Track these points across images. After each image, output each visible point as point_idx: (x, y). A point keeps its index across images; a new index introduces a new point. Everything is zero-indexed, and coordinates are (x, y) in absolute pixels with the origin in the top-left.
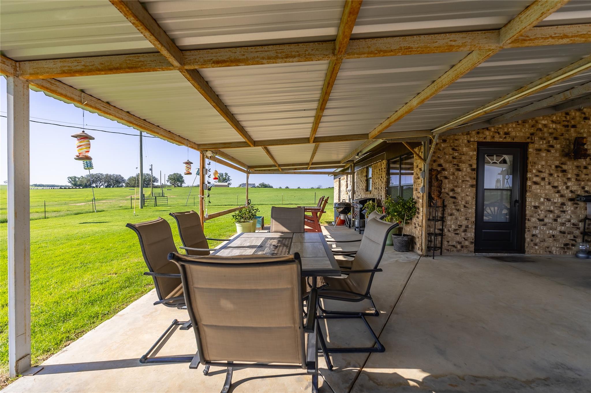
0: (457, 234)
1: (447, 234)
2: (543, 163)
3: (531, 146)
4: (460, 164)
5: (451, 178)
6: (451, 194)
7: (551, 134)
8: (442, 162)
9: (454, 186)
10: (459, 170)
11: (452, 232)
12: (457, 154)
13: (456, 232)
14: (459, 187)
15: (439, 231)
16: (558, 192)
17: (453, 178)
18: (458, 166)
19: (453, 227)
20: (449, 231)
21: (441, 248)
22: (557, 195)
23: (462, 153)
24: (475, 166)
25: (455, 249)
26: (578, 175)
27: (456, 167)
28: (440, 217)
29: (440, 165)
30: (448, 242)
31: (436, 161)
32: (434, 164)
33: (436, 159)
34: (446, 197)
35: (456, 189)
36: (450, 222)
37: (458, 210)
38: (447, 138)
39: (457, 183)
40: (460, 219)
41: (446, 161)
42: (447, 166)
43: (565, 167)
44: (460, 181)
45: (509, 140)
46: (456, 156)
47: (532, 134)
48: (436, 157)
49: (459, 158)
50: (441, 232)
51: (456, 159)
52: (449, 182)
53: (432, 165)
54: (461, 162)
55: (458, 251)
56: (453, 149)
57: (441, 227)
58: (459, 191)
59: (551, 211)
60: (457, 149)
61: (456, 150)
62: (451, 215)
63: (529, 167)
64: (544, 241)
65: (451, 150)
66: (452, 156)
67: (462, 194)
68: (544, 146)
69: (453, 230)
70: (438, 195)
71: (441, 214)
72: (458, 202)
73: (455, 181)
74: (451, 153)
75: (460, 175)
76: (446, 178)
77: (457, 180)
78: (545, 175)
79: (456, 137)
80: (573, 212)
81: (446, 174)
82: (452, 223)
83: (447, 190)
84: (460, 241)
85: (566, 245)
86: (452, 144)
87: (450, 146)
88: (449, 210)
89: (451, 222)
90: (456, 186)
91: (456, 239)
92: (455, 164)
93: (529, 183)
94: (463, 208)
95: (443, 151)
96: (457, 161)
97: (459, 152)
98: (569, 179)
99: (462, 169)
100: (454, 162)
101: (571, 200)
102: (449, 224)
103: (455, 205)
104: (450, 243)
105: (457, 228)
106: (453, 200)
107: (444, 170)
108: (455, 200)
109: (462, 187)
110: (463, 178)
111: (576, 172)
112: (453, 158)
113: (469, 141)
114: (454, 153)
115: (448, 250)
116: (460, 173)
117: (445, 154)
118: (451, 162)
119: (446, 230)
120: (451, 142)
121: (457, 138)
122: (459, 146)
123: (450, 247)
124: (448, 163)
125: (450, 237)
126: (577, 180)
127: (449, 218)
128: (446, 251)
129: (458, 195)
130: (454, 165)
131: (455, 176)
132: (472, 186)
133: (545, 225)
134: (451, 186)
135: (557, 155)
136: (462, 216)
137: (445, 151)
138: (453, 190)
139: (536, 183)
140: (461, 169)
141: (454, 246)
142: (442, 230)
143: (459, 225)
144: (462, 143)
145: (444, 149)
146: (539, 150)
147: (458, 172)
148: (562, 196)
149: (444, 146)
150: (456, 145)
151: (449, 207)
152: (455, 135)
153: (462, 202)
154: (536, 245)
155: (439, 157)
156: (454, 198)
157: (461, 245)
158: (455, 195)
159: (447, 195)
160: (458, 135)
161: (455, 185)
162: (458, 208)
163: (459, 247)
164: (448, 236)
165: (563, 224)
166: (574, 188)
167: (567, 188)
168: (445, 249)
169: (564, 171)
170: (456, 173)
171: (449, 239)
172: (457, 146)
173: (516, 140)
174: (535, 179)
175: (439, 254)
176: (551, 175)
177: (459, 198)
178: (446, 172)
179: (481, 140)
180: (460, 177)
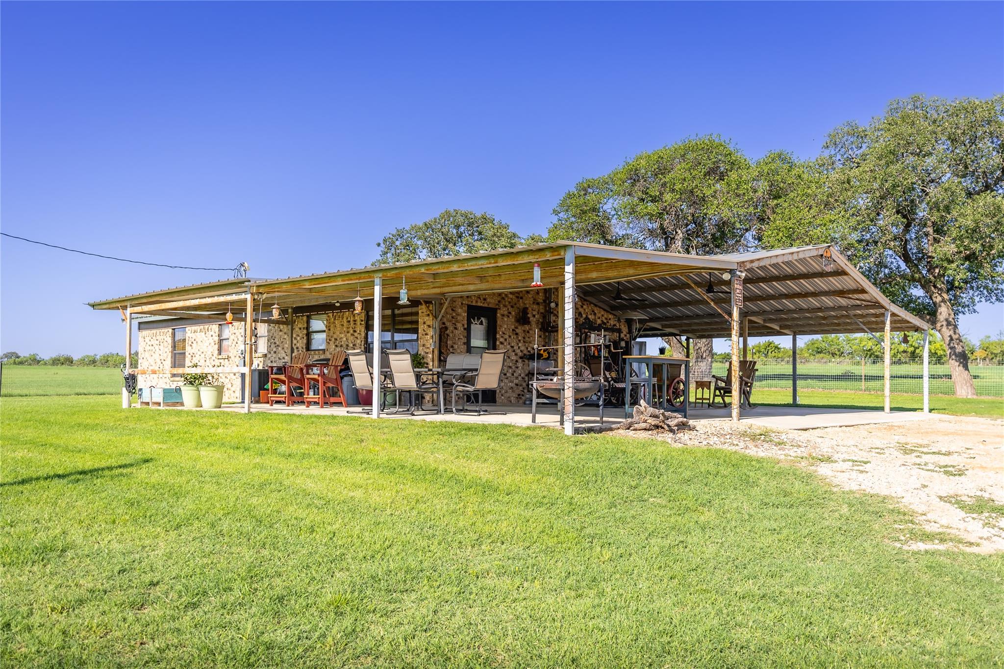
2: (506, 326)
3: (498, 311)
4: (457, 323)
5: (452, 334)
6: (451, 350)
7: (510, 302)
8: (445, 321)
10: (456, 328)
12: (454, 314)
16: (514, 351)
18: (455, 325)
22: (513, 354)
23: (458, 314)
24: (466, 326)
26: (524, 338)
29: (444, 323)
32: (440, 322)
41: (448, 320)
42: (449, 325)
43: (517, 331)
44: (457, 338)
45: (486, 305)
47: (499, 302)
49: (456, 318)
52: (449, 339)
54: (457, 321)
56: (452, 310)
58: (456, 348)
59: (510, 367)
61: (454, 311)
63: (498, 329)
64: (506, 392)
66: (451, 316)
67: (458, 351)
68: (506, 313)
74: (451, 313)
75: (457, 333)
76: (448, 335)
77: (455, 338)
78: (506, 336)
80: (523, 368)
81: (449, 332)
83: (448, 347)
85: (519, 395)
87: (451, 307)
90: (454, 343)
92: (453, 323)
93: (498, 343)
96: (455, 320)
97: (456, 312)
98: (519, 340)
99: (458, 328)
100: (453, 321)
101: (521, 358)
107: (447, 328)
109: (458, 344)
110: (458, 336)
111: (523, 335)
112: (453, 317)
113: (462, 304)
116: (457, 331)
117: (447, 313)
118: (450, 321)
120: (451, 303)
122: (456, 307)
126: (524, 342)
129: (455, 351)
132: (464, 343)
133: (507, 378)
134: (451, 343)
135: (513, 320)
137: (447, 310)
138: (452, 347)
139: (502, 343)
144: (458, 305)
146: (503, 315)
148: (516, 355)
154: (502, 395)
161: (454, 341)
165: (517, 378)
166: (522, 348)
167: (519, 348)
169: (517, 334)
170: (454, 331)
172: (454, 307)
173: (490, 306)
174: (502, 340)
176: (510, 336)
178: (449, 330)
179: (470, 303)
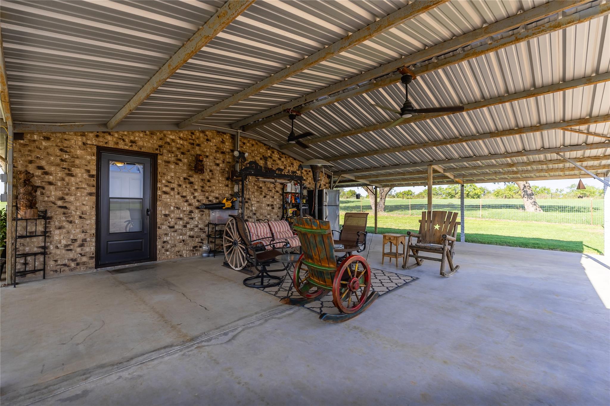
0: (71, 250)
1: (53, 252)
2: (172, 174)
3: (159, 157)
4: (73, 169)
5: (59, 184)
6: (60, 203)
7: (179, 149)
8: (44, 164)
9: (63, 194)
10: (71, 175)
11: (62, 249)
12: (67, 157)
13: (69, 248)
14: (71, 195)
15: (40, 249)
16: (187, 201)
17: (63, 184)
18: (69, 170)
19: (64, 242)
20: (57, 247)
21: (44, 270)
22: (186, 204)
23: (76, 156)
24: (94, 173)
25: (66, 269)
26: (203, 187)
27: (67, 171)
28: (42, 232)
29: (40, 168)
30: (56, 261)
31: (33, 162)
32: (30, 165)
33: (33, 159)
34: (51, 206)
35: (66, 197)
36: (57, 236)
37: (71, 222)
38: (50, 135)
39: (69, 190)
40: (74, 232)
41: (51, 164)
42: (52, 169)
43: (192, 179)
44: (74, 188)
45: (135, 148)
46: (66, 159)
47: (160, 146)
48: (33, 156)
49: (71, 161)
50: (43, 250)
51: (66, 162)
52: (56, 189)
53: (27, 166)
54: (74, 166)
55: (72, 270)
56: (61, 150)
57: (43, 244)
58: (72, 200)
59: (181, 219)
60: (68, 151)
61: (66, 152)
62: (60, 228)
63: (159, 177)
64: (175, 246)
65: (58, 151)
66: (60, 158)
67: (76, 204)
68: (173, 159)
69: (63, 245)
70: (25, 204)
71: (43, 228)
72: (71, 213)
73: (66, 188)
74: (58, 154)
75: (73, 181)
76: (50, 183)
77: (68, 187)
78: (175, 185)
79: (65, 136)
80: (200, 219)
81: (51, 179)
82: (62, 238)
83: (52, 199)
84: (74, 258)
85: (195, 247)
86: (59, 144)
87: (57, 146)
88: (57, 223)
89: (60, 237)
90: (67, 194)
91: (68, 256)
92: (65, 168)
93: (159, 193)
94: (77, 220)
95: (46, 151)
96: (68, 165)
97: (71, 154)
98: (195, 190)
99: (76, 175)
100: (63, 165)
101: (198, 208)
102: (57, 240)
103: (66, 216)
104: (59, 262)
105: (69, 243)
106: (63, 210)
107: (46, 173)
108: (65, 210)
109: (75, 195)
110: (77, 185)
111: (201, 184)
112: (62, 160)
113: (84, 144)
114: (63, 155)
115: (56, 271)
116: (73, 179)
117: (48, 154)
118: (58, 165)
119: (52, 247)
120: (58, 141)
121: (67, 138)
122: (70, 148)
123: (58, 267)
124: (53, 165)
125: (59, 255)
126: (202, 191)
127: (57, 232)
128: (52, 273)
129: (70, 204)
130: (63, 169)
131: (64, 182)
132: (90, 194)
133: (176, 231)
134: (59, 194)
135: (185, 168)
136: (76, 228)
137: (49, 150)
138: (62, 199)
139: (165, 193)
140: (74, 174)
141: (65, 265)
142: (44, 248)
143: (72, 240)
144: (75, 144)
145: (46, 148)
146: (168, 162)
147: (70, 177)
148: (190, 205)
149: (46, 145)
150: (65, 145)
151: (56, 218)
152: (65, 133)
153: (76, 212)
154: (167, 251)
155: (38, 157)
156: (65, 208)
157: (75, 262)
158: (65, 205)
159: (53, 205)
160: (69, 134)
161: (65, 192)
162: (71, 219)
163: (73, 265)
164: (55, 254)
165: (191, 230)
166: (200, 198)
167: (194, 197)
168: (51, 271)
169: (191, 183)
170: (66, 179)
171: (58, 257)
172: (66, 147)
173: (143, 150)
174: (165, 189)
175: (42, 278)
176: (180, 185)
177: (72, 208)
178: (51, 177)
179: (101, 144)
180: (74, 183)
